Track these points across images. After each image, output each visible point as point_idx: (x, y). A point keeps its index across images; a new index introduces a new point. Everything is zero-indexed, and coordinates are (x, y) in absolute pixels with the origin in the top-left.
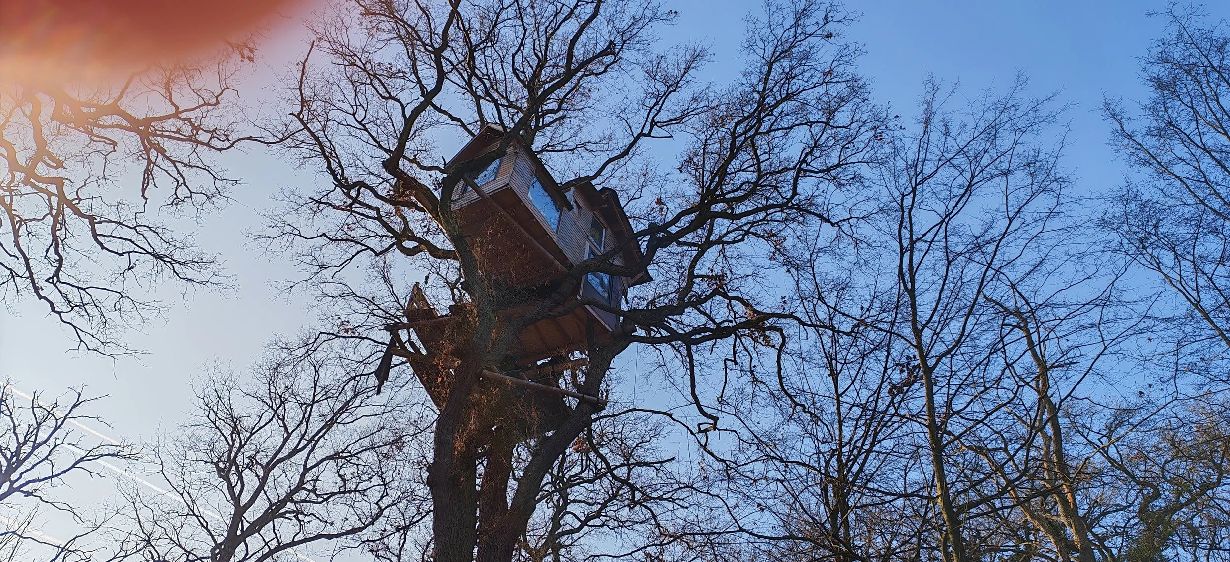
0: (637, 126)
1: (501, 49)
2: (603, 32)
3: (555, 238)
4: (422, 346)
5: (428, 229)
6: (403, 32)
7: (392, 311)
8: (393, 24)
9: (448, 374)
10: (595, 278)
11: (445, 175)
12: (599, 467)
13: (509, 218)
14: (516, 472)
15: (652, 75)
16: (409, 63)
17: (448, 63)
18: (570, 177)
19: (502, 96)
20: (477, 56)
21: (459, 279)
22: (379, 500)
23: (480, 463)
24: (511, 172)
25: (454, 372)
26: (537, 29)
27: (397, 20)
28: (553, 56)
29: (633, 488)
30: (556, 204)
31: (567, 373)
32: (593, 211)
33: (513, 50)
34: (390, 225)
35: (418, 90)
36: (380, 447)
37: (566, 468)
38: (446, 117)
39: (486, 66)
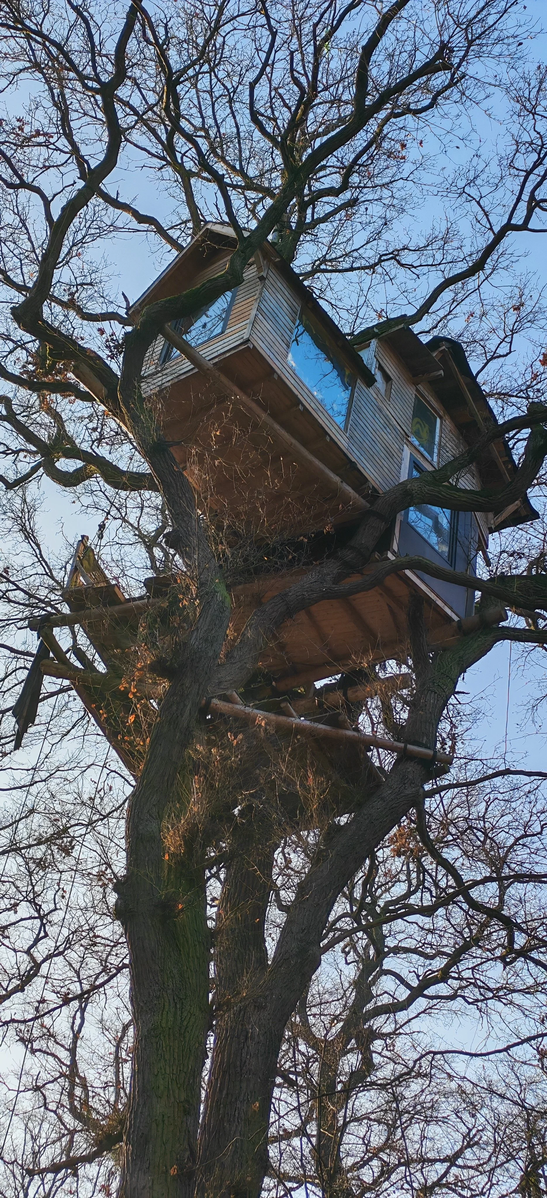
0: (500, 210)
1: (228, 75)
2: (427, 27)
3: (343, 442)
4: (97, 656)
5: (101, 434)
6: (41, 55)
7: (43, 593)
8: (22, 41)
9: (146, 709)
10: (424, 518)
11: (129, 329)
12: (443, 884)
13: (253, 405)
14: (282, 893)
15: (528, 105)
16: (55, 114)
17: (128, 110)
18: (369, 319)
19: (233, 168)
20: (183, 93)
21: (163, 527)
22: (31, 947)
23: (213, 876)
24: (252, 317)
25: (158, 704)
26: (297, 30)
27: (31, 34)
28: (330, 82)
29: (509, 925)
30: (341, 375)
31: (374, 704)
32: (415, 384)
33: (251, 76)
34: (31, 428)
35: (74, 166)
36: (30, 846)
37: (379, 887)
38: (126, 217)
39: (201, 112)
